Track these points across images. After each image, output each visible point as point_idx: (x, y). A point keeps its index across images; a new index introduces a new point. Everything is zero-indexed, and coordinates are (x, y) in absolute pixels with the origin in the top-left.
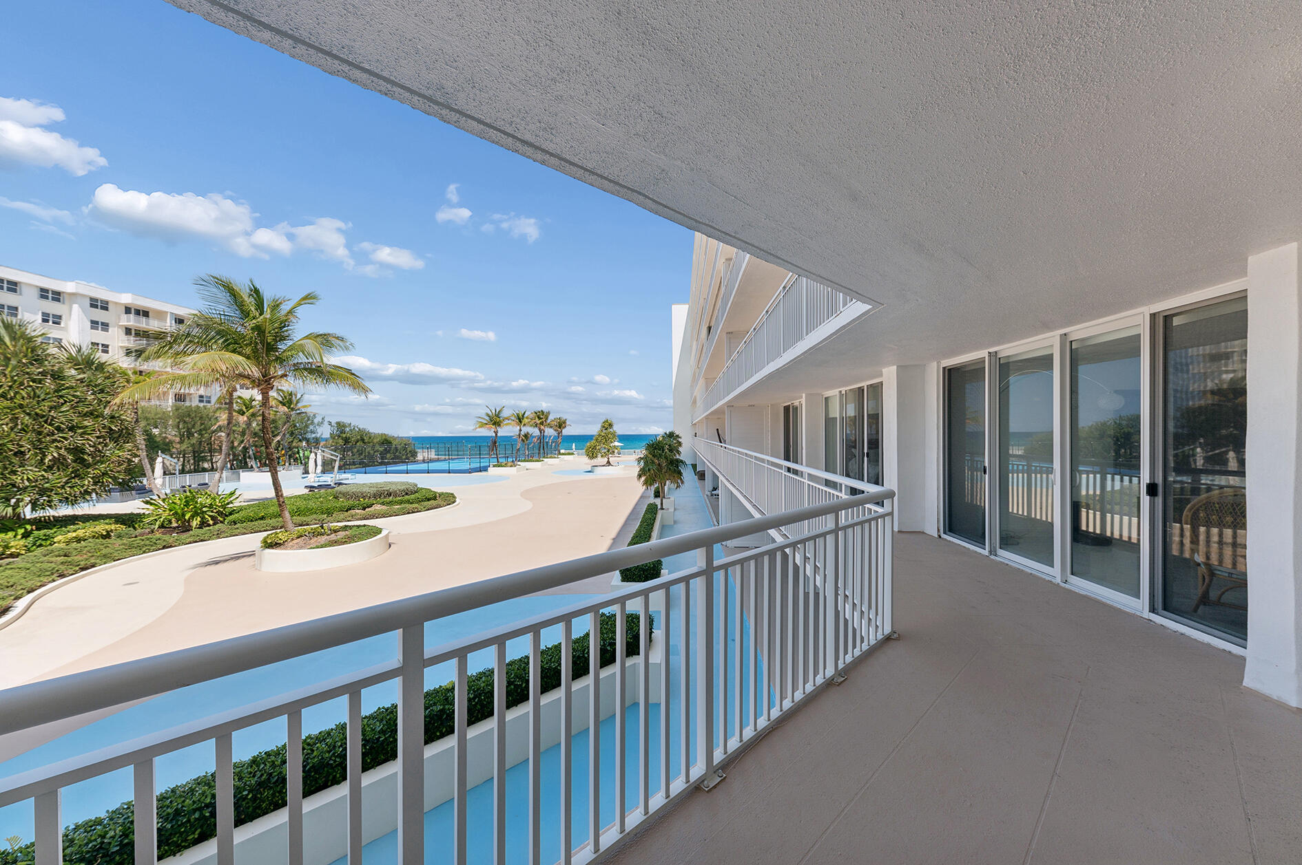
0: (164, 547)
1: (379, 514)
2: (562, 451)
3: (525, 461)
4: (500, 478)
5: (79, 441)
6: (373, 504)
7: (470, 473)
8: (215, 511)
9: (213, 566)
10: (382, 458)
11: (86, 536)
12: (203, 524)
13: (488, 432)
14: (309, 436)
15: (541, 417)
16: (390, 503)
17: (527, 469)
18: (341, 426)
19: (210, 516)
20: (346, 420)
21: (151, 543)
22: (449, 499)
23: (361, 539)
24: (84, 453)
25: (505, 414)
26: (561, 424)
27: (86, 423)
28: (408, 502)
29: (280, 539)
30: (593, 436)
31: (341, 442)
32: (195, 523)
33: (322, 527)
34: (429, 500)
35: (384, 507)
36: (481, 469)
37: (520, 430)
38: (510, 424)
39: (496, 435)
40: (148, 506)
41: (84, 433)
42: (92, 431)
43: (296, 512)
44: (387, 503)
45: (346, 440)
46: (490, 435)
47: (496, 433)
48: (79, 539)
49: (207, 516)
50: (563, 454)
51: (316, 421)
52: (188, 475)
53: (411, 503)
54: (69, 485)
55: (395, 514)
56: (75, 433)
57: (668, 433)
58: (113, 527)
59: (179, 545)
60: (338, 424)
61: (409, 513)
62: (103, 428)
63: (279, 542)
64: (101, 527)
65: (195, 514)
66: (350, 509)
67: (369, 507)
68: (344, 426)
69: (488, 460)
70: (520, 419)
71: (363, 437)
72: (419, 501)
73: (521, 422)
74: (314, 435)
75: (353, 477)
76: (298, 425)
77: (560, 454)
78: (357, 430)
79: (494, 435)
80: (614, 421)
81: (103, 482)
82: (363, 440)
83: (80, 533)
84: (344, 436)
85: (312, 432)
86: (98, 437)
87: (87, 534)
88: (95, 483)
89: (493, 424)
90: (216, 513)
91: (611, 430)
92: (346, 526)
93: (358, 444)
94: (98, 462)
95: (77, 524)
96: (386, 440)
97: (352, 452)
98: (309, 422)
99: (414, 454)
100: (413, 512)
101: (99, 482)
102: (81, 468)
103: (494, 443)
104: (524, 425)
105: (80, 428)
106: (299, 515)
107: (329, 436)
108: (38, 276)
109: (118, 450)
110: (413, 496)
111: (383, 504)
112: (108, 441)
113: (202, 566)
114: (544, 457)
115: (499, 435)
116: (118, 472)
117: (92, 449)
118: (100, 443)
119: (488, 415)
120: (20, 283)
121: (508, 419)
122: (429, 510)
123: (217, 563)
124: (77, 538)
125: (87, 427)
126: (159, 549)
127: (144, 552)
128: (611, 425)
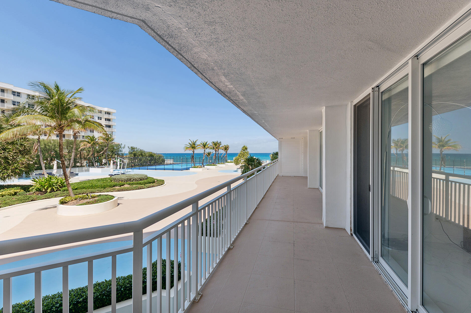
0: (32, 200)
1: (125, 189)
2: (229, 161)
3: (208, 165)
4: (194, 173)
5: (6, 154)
6: (125, 184)
7: (182, 170)
8: (58, 185)
9: (44, 210)
10: (150, 163)
11: (5, 194)
12: (52, 190)
13: (190, 152)
14: (119, 152)
15: (216, 145)
16: (132, 184)
17: (208, 169)
18: (133, 148)
19: (55, 187)
20: (134, 146)
21: (27, 199)
22: (161, 183)
23: (101, 202)
24: (8, 159)
25: (198, 143)
26: (226, 148)
27: (9, 147)
28: (140, 184)
29: (66, 200)
30: (238, 154)
31: (132, 155)
32: (49, 190)
33: (87, 195)
34: (150, 183)
35: (129, 186)
36: (187, 169)
37: (205, 151)
38: (199, 148)
39: (194, 153)
40: (34, 182)
41: (9, 151)
42: (12, 150)
43: (91, 187)
44: (131, 184)
45: (135, 155)
46: (191, 153)
47: (194, 152)
48: (3, 195)
49: (54, 187)
50: (229, 162)
51: (122, 146)
52: (77, 168)
53: (142, 184)
54: (2, 173)
55: (132, 189)
56: (5, 151)
57: (275, 153)
58: (18, 190)
59: (38, 200)
60: (132, 147)
61: (138, 189)
62: (17, 149)
63: (66, 201)
64: (12, 191)
65: (50, 186)
66: (115, 186)
67: (123, 186)
68: (134, 148)
69: (191, 164)
70: (204, 146)
71: (142, 153)
72: (145, 184)
73: (205, 147)
74: (121, 152)
75: (133, 171)
76: (115, 148)
77: (227, 162)
78: (140, 150)
79: (193, 153)
80: (248, 147)
81: (16, 172)
82: (142, 155)
83: (4, 193)
84: (134, 153)
85: (121, 151)
86: (14, 153)
87: (6, 193)
88: (12, 172)
89: (192, 148)
90: (58, 186)
91: (246, 151)
92: (100, 195)
93: (140, 156)
94: (14, 163)
95: (5, 189)
96: (151, 155)
97: (137, 160)
98: (119, 147)
99: (164, 161)
100: (141, 189)
101: (14, 171)
102: (7, 166)
103: (193, 157)
104: (206, 148)
105: (8, 149)
106: (92, 188)
107: (128, 153)
108: (27, 90)
109: (23, 158)
110: (143, 181)
111: (129, 184)
112: (19, 154)
113: (40, 210)
114: (218, 164)
115: (195, 153)
116: (22, 167)
117: (11, 158)
118: (15, 155)
119: (190, 144)
120: (21, 93)
121: (199, 145)
122: (149, 188)
123: (46, 208)
124: (2, 195)
125: (10, 148)
126: (30, 201)
127: (23, 202)
128: (246, 149)
